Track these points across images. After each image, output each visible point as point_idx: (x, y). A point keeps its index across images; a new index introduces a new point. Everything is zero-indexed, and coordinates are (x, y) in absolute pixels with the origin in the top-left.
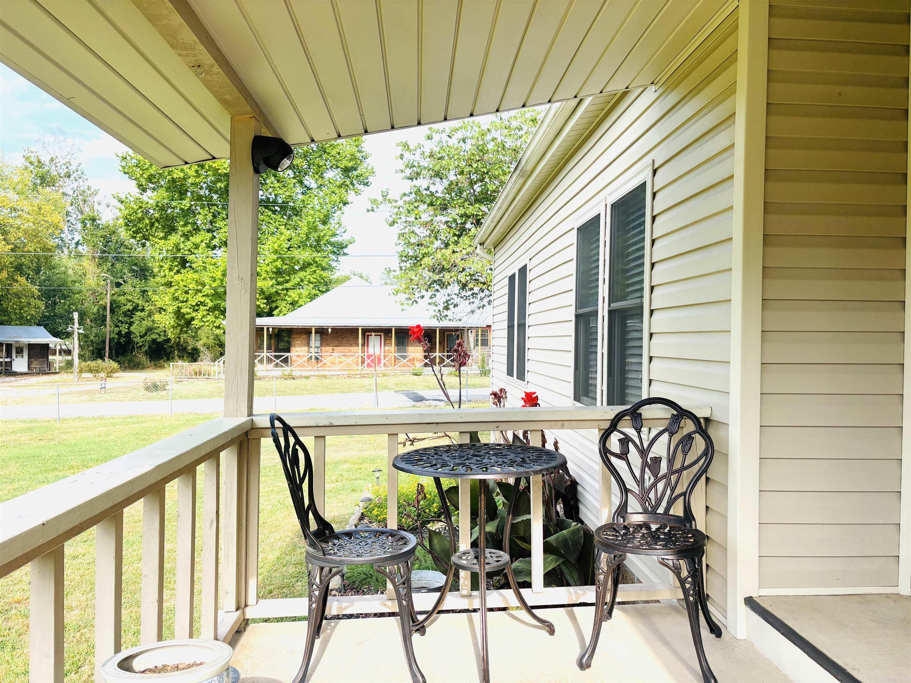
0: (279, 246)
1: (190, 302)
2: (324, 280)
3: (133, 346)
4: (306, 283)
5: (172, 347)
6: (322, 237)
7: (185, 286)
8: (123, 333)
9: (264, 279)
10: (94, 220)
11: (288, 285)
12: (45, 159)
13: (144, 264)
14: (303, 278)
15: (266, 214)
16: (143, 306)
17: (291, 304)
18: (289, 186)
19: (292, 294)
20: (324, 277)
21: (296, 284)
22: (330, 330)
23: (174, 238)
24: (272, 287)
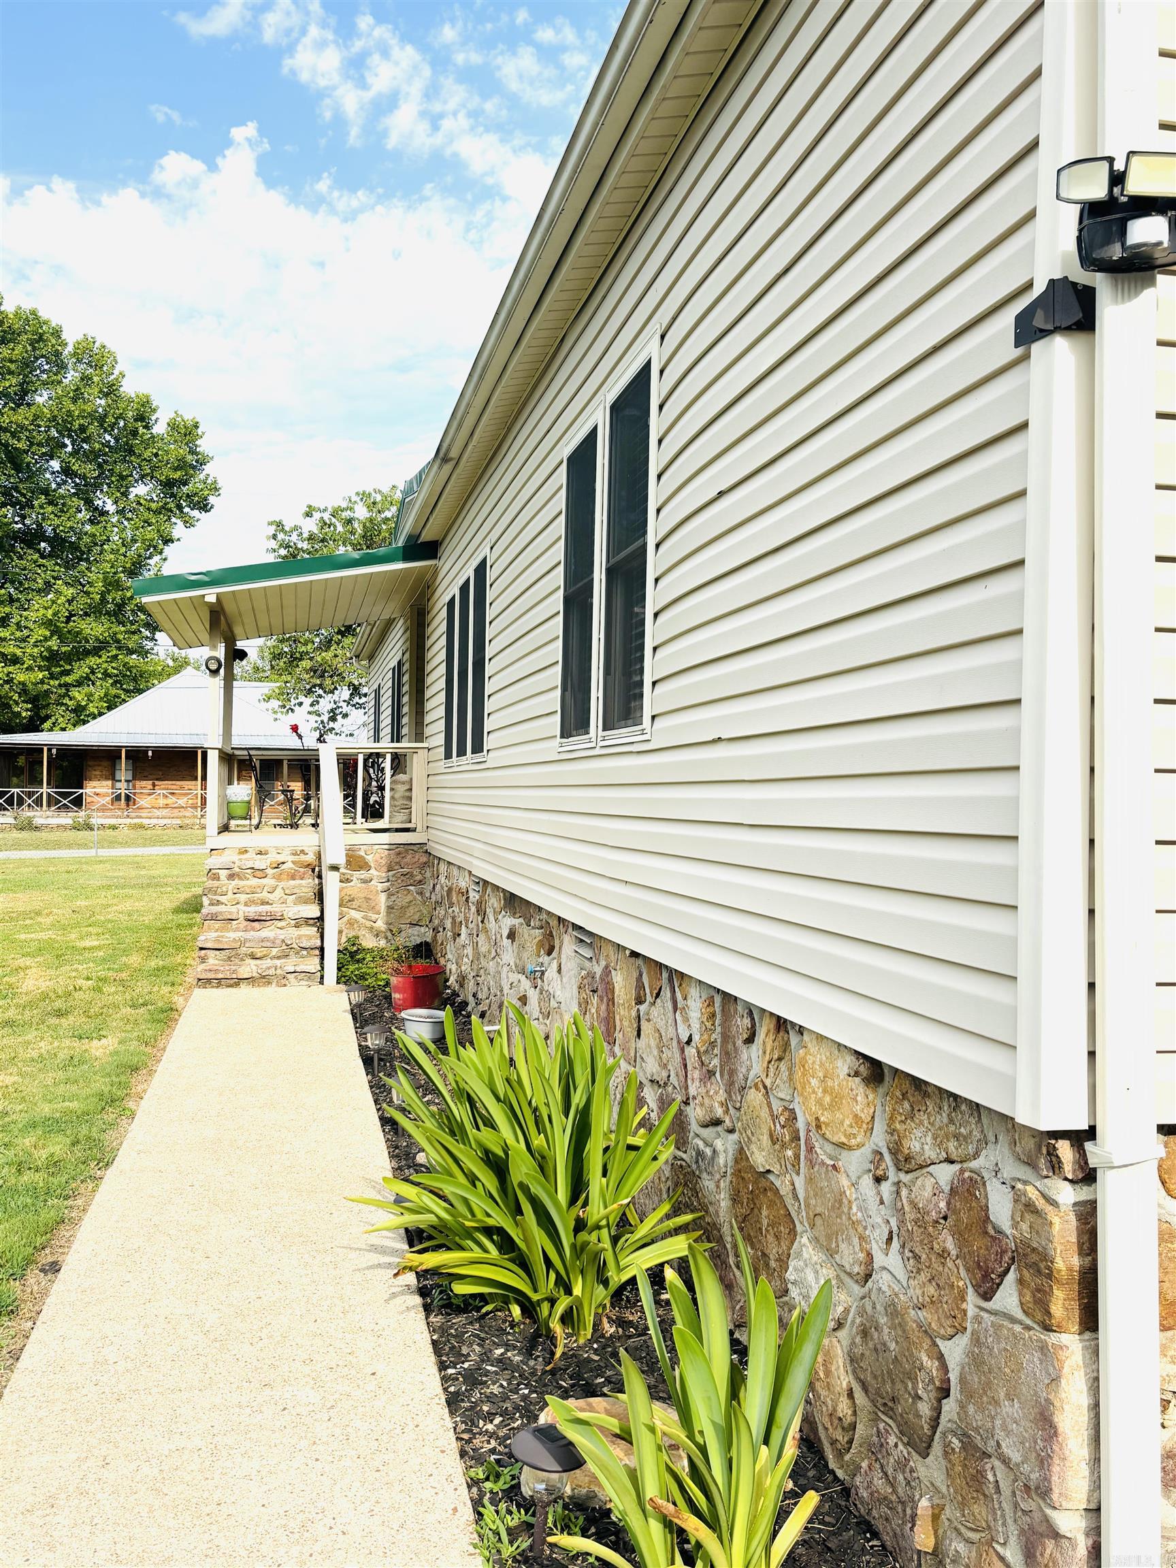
0: (54, 614)
2: (131, 672)
4: (100, 676)
6: (129, 599)
9: (29, 669)
11: (69, 679)
14: (95, 667)
15: (29, 558)
17: (74, 711)
18: (71, 511)
19: (77, 694)
20: (132, 667)
21: (82, 677)
22: (150, 753)
24: (42, 682)
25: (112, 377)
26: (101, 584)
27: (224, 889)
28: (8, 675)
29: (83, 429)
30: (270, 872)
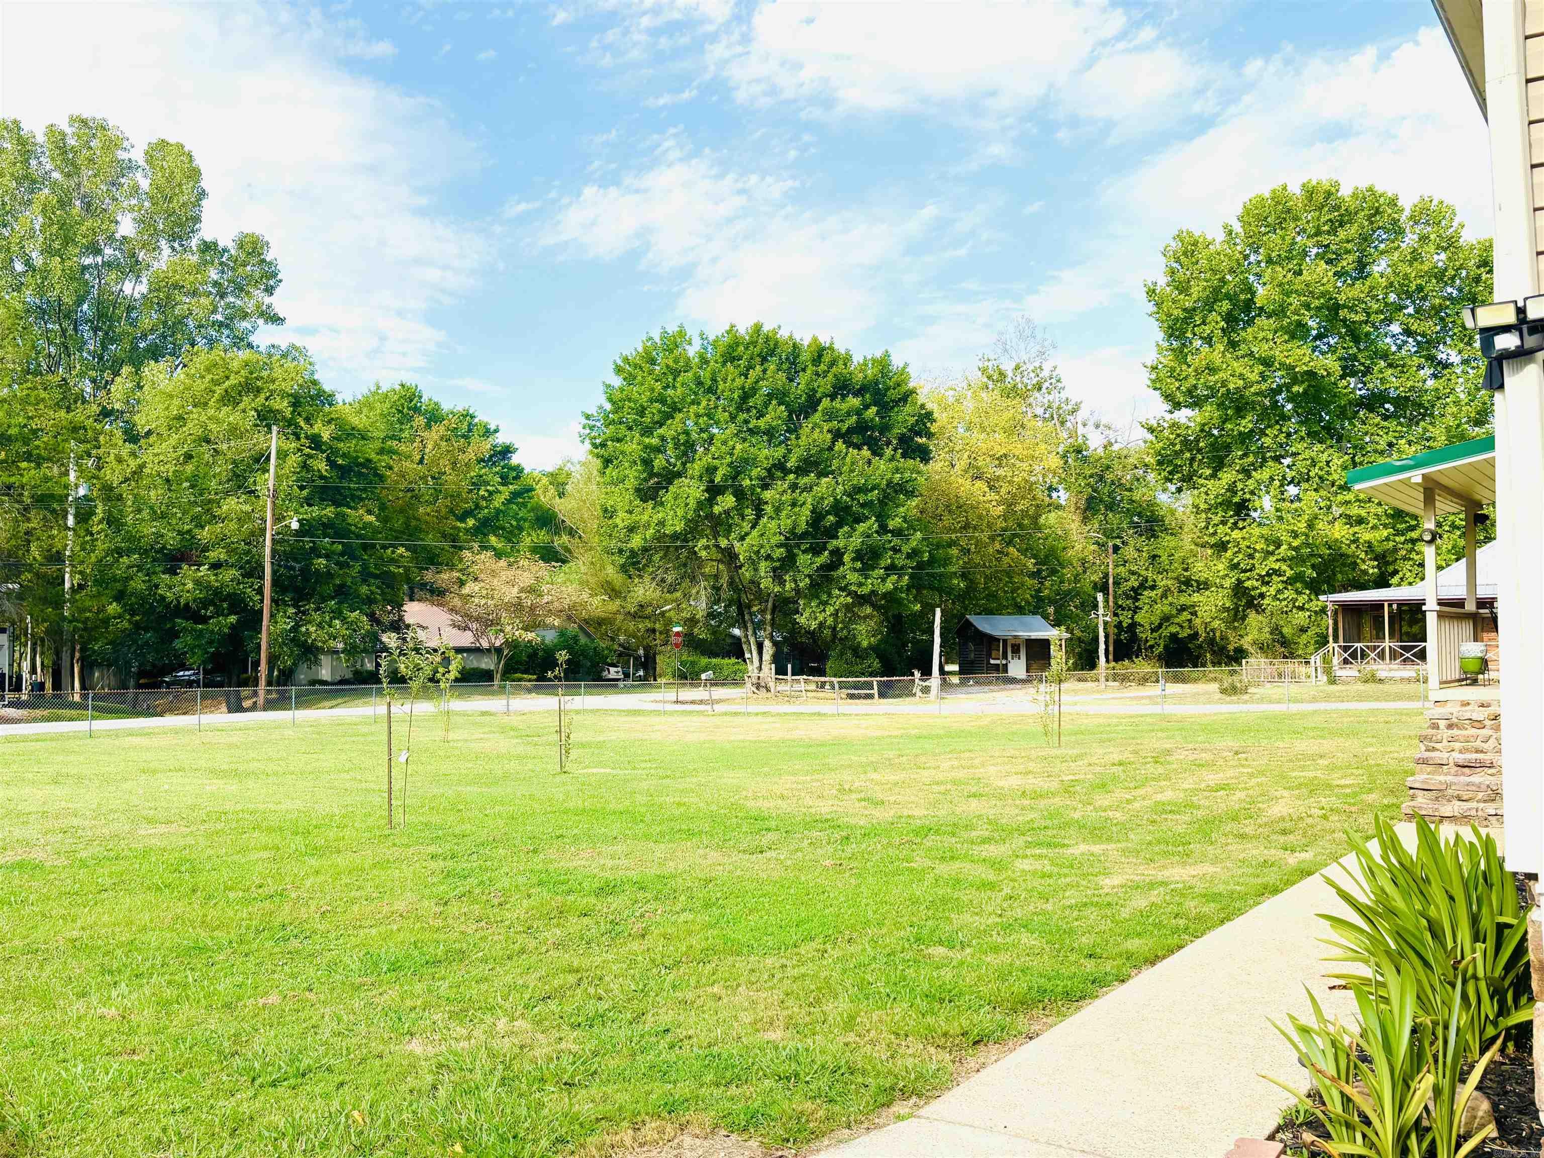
1: (1257, 571)
3: (1139, 645)
5: (1200, 646)
7: (1249, 547)
8: (1125, 625)
9: (1374, 527)
10: (1079, 452)
12: (1008, 367)
13: (1152, 511)
16: (1154, 581)
23: (1227, 476)
24: (1387, 539)
25: (1451, 230)
26: (1444, 438)
27: (1439, 737)
28: (1354, 535)
29: (1420, 288)
30: (1488, 723)
